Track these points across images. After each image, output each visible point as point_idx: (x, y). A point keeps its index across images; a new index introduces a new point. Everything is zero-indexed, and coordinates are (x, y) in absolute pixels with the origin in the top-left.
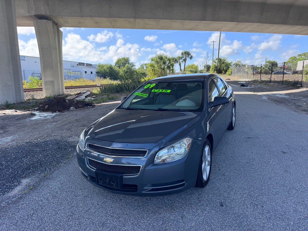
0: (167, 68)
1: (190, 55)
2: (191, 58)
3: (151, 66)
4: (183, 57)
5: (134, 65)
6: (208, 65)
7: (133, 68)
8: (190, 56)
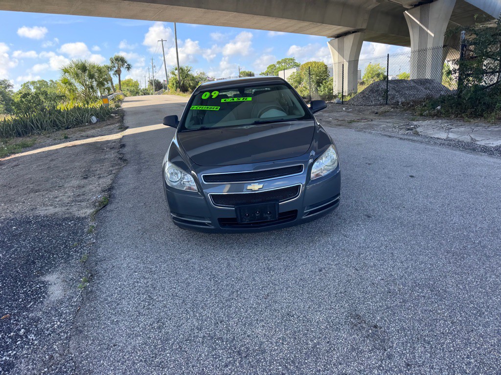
0: (97, 85)
1: (126, 62)
2: (129, 68)
3: (65, 83)
4: (115, 67)
5: (9, 86)
6: (155, 80)
7: (7, 90)
8: (126, 64)
